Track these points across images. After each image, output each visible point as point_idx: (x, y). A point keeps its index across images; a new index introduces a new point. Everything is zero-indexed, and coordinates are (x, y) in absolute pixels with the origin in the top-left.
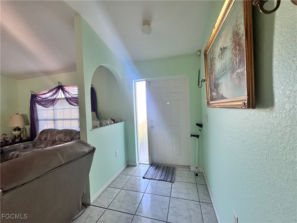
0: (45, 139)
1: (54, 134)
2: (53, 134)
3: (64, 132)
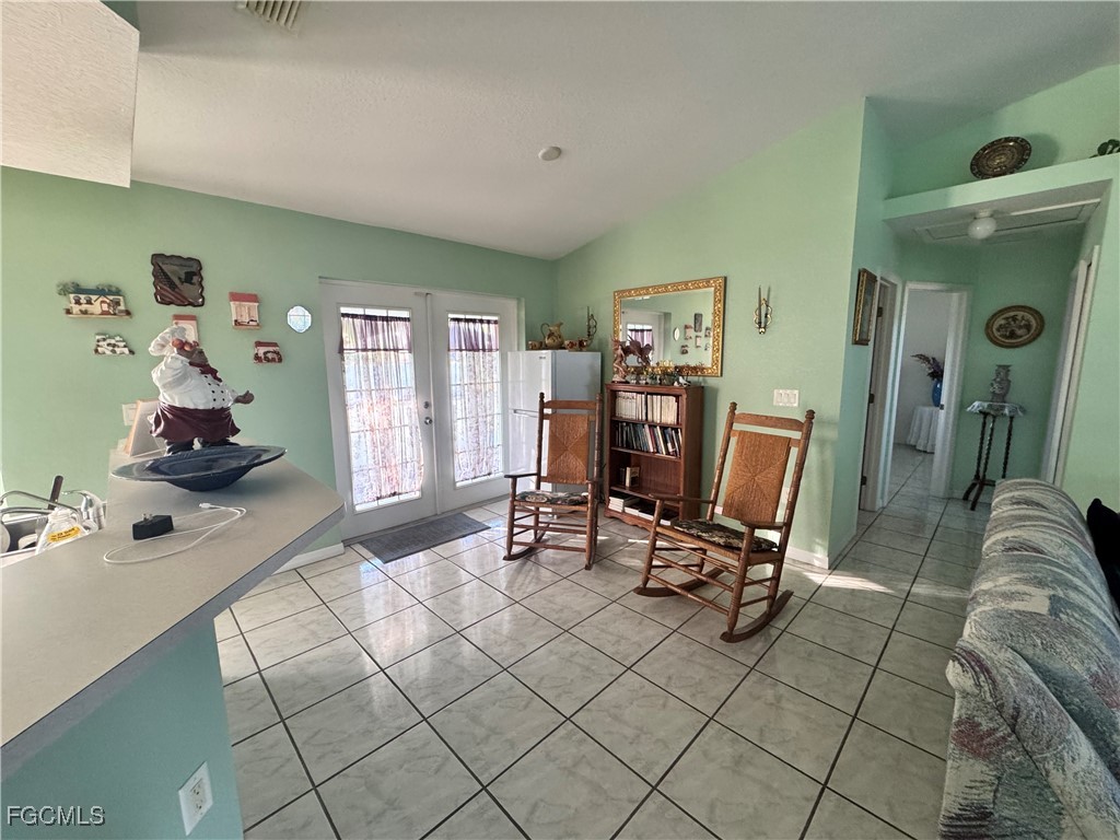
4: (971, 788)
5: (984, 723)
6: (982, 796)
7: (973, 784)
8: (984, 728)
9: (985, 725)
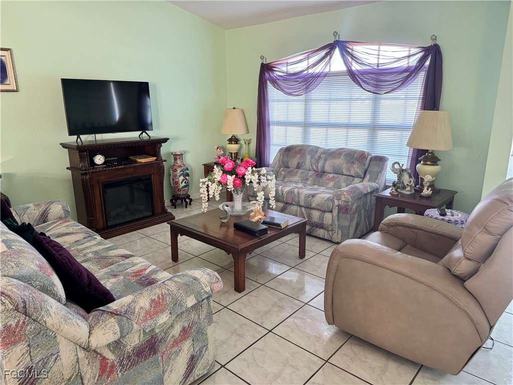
0: (298, 167)
1: (320, 157)
2: (317, 157)
3: (346, 155)
4: (19, 364)
5: (12, 323)
6: (25, 363)
7: (19, 361)
8: (14, 325)
9: (13, 323)
